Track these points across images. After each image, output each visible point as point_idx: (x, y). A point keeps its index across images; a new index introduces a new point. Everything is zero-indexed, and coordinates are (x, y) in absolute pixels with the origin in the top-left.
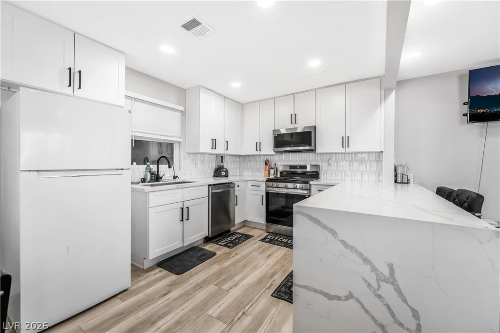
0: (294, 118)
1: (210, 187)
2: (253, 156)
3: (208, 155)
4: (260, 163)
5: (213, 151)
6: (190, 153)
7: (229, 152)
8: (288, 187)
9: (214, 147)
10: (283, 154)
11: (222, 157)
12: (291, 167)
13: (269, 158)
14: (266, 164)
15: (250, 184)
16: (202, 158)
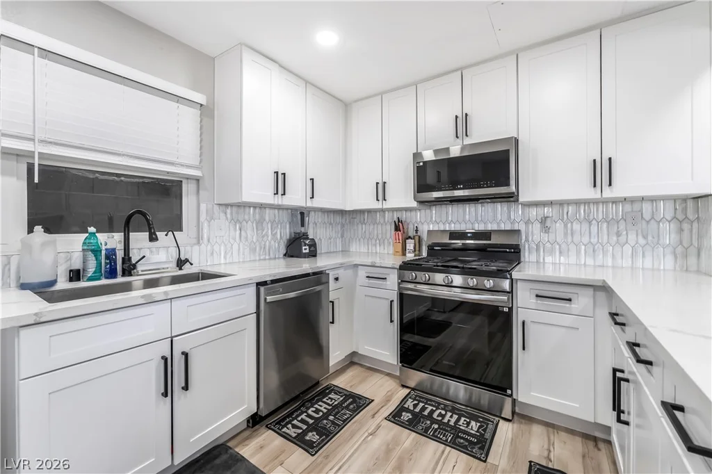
0: (462, 124)
1: (262, 289)
2: (369, 211)
3: (272, 211)
4: (384, 227)
5: (278, 200)
6: (227, 205)
7: (317, 203)
8: (454, 284)
9: (280, 191)
10: (434, 208)
11: (302, 214)
12: (454, 235)
13: (404, 216)
14: (397, 229)
15: (362, 273)
16: (257, 217)
